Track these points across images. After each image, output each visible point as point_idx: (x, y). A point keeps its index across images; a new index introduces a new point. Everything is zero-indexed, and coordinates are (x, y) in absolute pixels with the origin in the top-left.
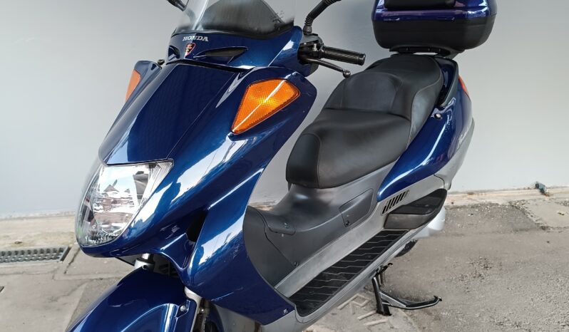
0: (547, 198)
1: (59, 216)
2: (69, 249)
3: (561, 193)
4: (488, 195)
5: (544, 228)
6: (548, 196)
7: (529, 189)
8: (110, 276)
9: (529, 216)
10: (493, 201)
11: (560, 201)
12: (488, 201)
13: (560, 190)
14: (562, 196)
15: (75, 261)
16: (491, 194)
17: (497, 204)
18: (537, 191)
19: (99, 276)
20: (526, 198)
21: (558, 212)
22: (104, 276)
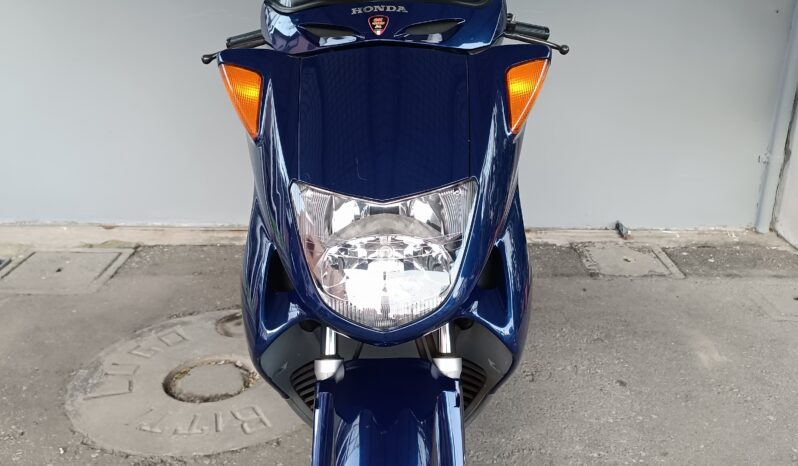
0: (621, 241)
1: (12, 225)
2: (10, 261)
3: (647, 236)
4: (549, 233)
5: (592, 275)
6: (626, 239)
7: (606, 229)
8: (40, 292)
9: (584, 261)
10: (551, 241)
11: (635, 245)
12: (545, 240)
13: (646, 233)
14: (645, 240)
15: (10, 275)
16: (553, 233)
17: (555, 245)
18: (615, 233)
19: (29, 292)
20: (593, 240)
21: (625, 257)
22: (34, 292)
